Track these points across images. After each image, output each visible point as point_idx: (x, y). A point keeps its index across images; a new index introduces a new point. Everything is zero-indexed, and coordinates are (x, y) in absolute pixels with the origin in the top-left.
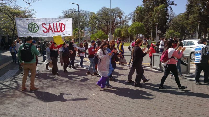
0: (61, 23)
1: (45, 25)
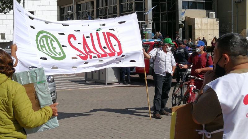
1: (75, 39)
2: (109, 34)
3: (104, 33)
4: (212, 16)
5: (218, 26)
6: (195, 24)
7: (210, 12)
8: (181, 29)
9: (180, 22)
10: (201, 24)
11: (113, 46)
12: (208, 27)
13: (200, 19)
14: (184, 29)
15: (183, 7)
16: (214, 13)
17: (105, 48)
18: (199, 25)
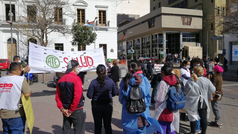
0: (86, 56)
1: (67, 59)
2: (88, 57)
3: (85, 57)
4: (199, 45)
5: (202, 51)
6: (188, 49)
7: (198, 44)
8: (181, 52)
9: (181, 48)
10: (192, 49)
11: (89, 62)
12: (196, 51)
13: (192, 47)
14: (183, 52)
15: (183, 41)
16: (200, 44)
17: (84, 63)
18: (191, 50)
